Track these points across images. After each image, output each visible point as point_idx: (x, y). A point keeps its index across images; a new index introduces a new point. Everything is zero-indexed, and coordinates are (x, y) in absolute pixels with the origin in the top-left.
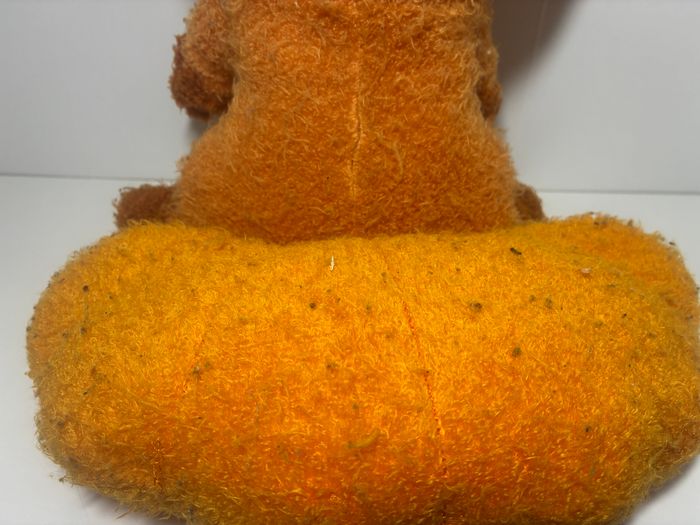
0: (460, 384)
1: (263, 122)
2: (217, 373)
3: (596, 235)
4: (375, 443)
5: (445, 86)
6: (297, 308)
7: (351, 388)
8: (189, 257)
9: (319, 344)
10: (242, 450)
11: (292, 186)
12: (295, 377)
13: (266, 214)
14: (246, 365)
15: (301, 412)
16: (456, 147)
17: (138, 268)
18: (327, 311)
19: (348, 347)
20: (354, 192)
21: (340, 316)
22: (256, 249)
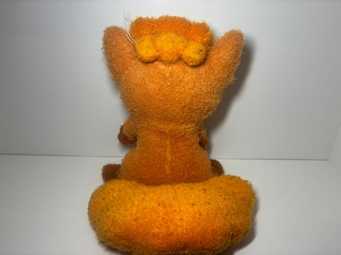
0: (189, 221)
1: (145, 155)
2: (140, 220)
3: (229, 181)
4: (172, 233)
5: (190, 146)
6: (156, 205)
7: (167, 222)
8: (129, 191)
9: (161, 213)
10: (146, 235)
11: (153, 170)
12: (156, 220)
13: (146, 177)
14: (146, 218)
15: (157, 227)
16: (193, 160)
17: (117, 193)
18: (162, 206)
19: (166, 214)
20: (168, 172)
21: (165, 207)
22: (145, 188)
